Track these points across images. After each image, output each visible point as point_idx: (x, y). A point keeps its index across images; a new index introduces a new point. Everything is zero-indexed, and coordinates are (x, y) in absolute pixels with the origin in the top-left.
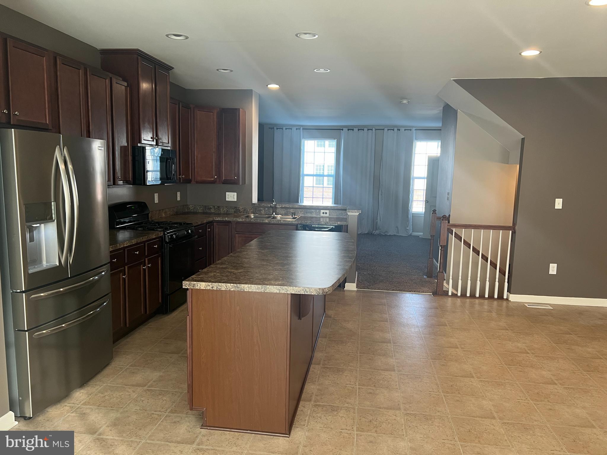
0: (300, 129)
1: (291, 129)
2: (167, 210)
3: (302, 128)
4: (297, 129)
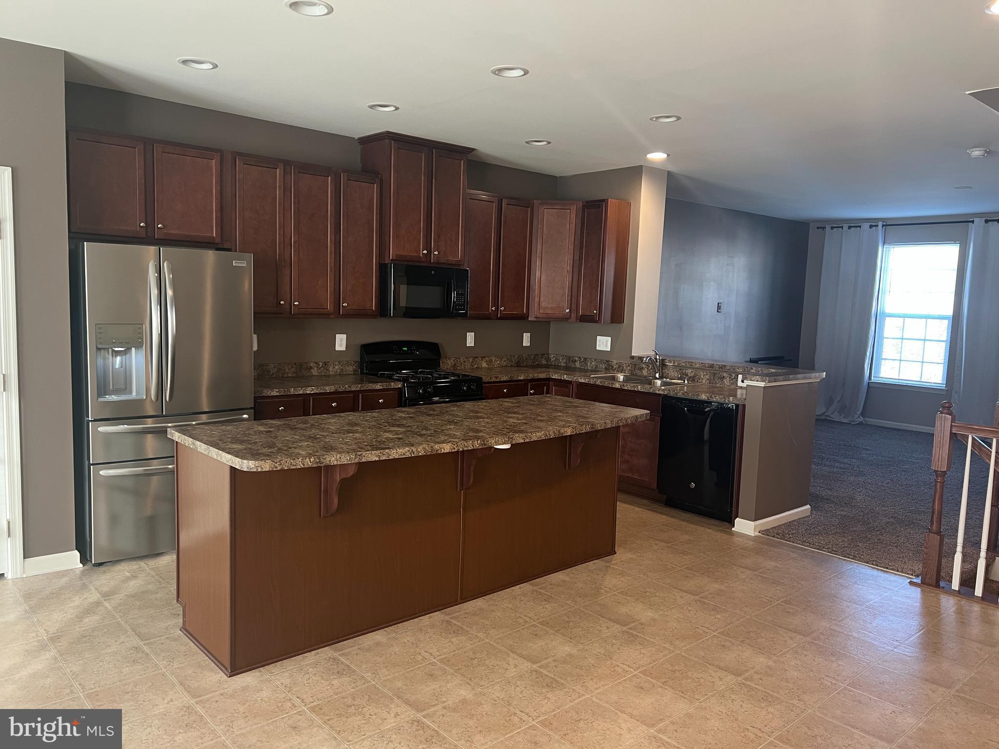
0: (877, 226)
1: (860, 227)
2: (494, 359)
3: (880, 224)
4: (871, 227)
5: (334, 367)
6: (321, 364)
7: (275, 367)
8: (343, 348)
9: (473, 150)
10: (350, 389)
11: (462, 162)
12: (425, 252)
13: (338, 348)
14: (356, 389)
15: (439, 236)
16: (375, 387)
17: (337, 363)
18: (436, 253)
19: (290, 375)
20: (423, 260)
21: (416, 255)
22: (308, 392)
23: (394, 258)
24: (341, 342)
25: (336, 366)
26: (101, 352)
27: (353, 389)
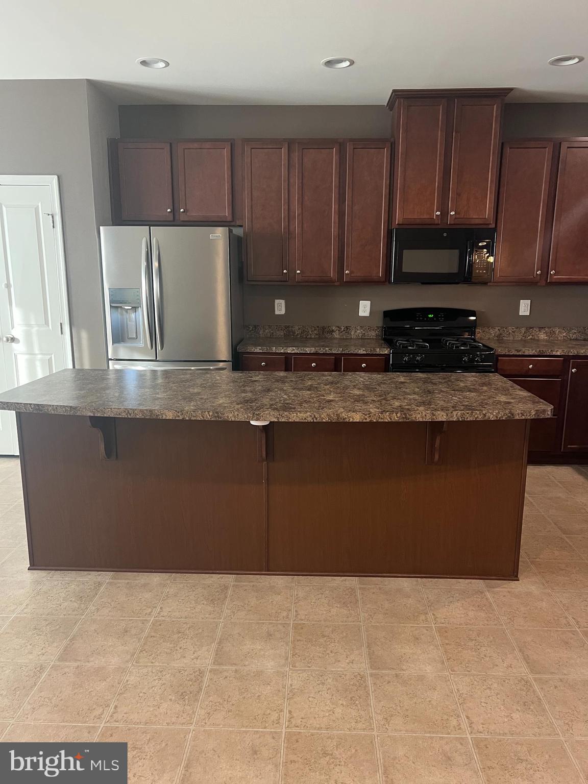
5: (356, 332)
6: (343, 328)
7: (299, 329)
8: (367, 314)
9: (511, 89)
10: (330, 352)
11: (495, 106)
12: (438, 213)
13: (361, 314)
14: (337, 353)
15: (459, 195)
16: (358, 352)
17: (359, 328)
18: (453, 213)
19: (313, 337)
20: (436, 222)
21: (428, 217)
22: (289, 352)
23: (401, 223)
24: (365, 308)
25: (357, 330)
26: (118, 311)
27: (334, 352)
